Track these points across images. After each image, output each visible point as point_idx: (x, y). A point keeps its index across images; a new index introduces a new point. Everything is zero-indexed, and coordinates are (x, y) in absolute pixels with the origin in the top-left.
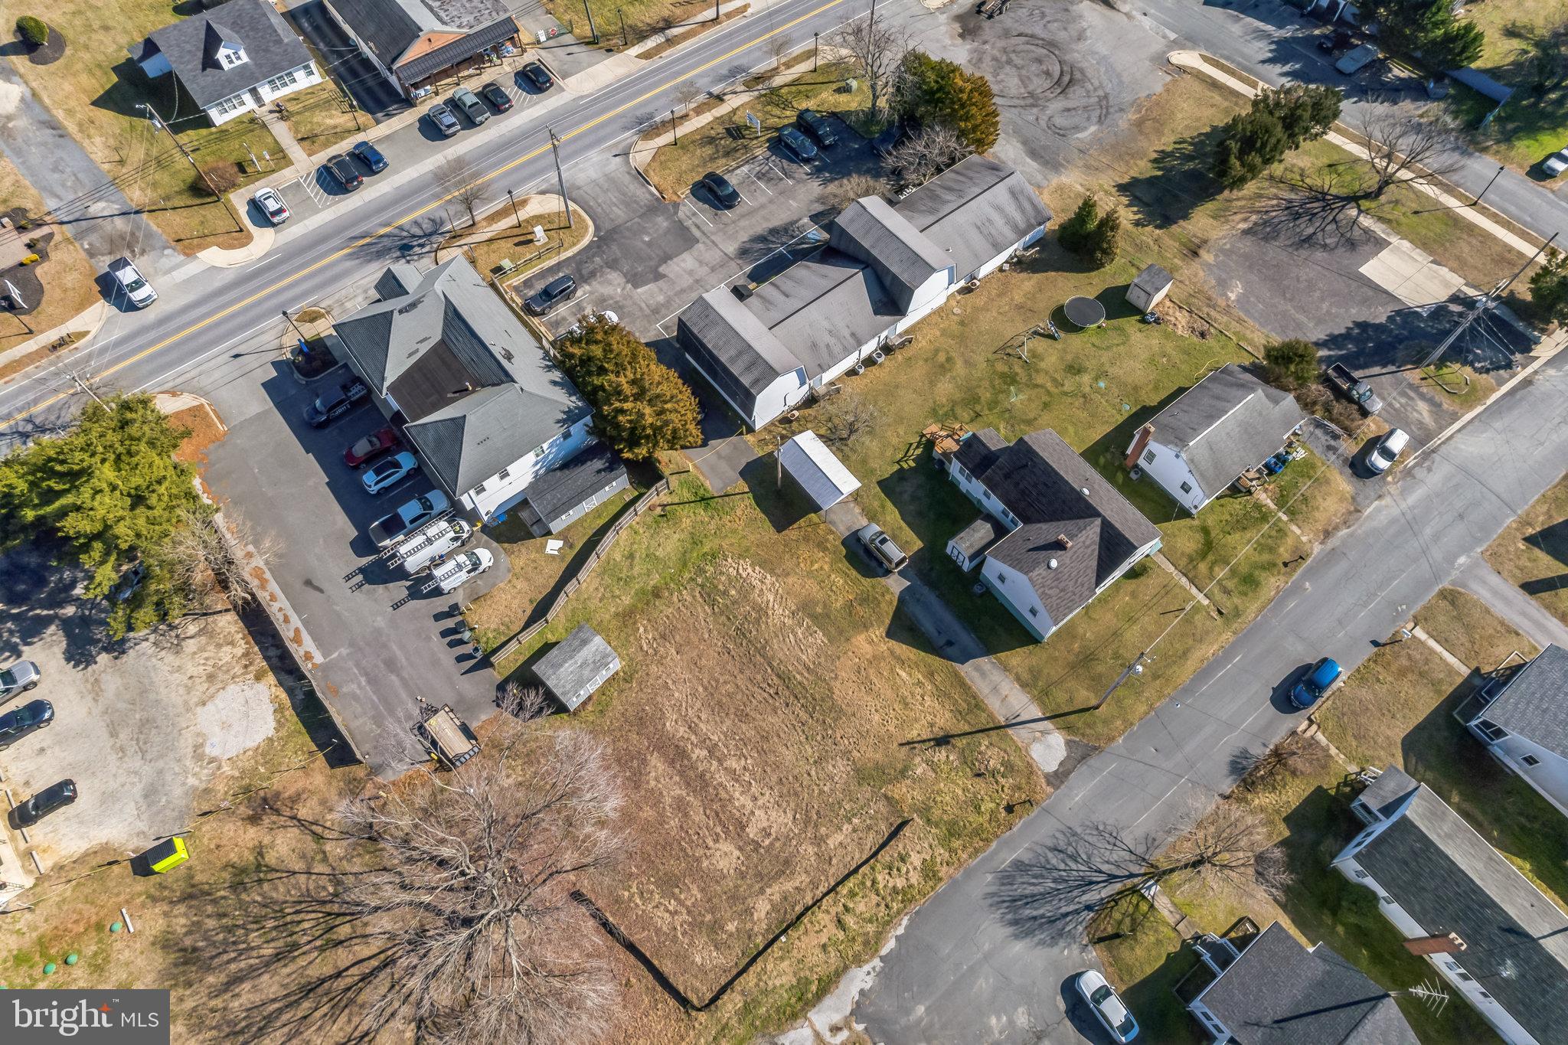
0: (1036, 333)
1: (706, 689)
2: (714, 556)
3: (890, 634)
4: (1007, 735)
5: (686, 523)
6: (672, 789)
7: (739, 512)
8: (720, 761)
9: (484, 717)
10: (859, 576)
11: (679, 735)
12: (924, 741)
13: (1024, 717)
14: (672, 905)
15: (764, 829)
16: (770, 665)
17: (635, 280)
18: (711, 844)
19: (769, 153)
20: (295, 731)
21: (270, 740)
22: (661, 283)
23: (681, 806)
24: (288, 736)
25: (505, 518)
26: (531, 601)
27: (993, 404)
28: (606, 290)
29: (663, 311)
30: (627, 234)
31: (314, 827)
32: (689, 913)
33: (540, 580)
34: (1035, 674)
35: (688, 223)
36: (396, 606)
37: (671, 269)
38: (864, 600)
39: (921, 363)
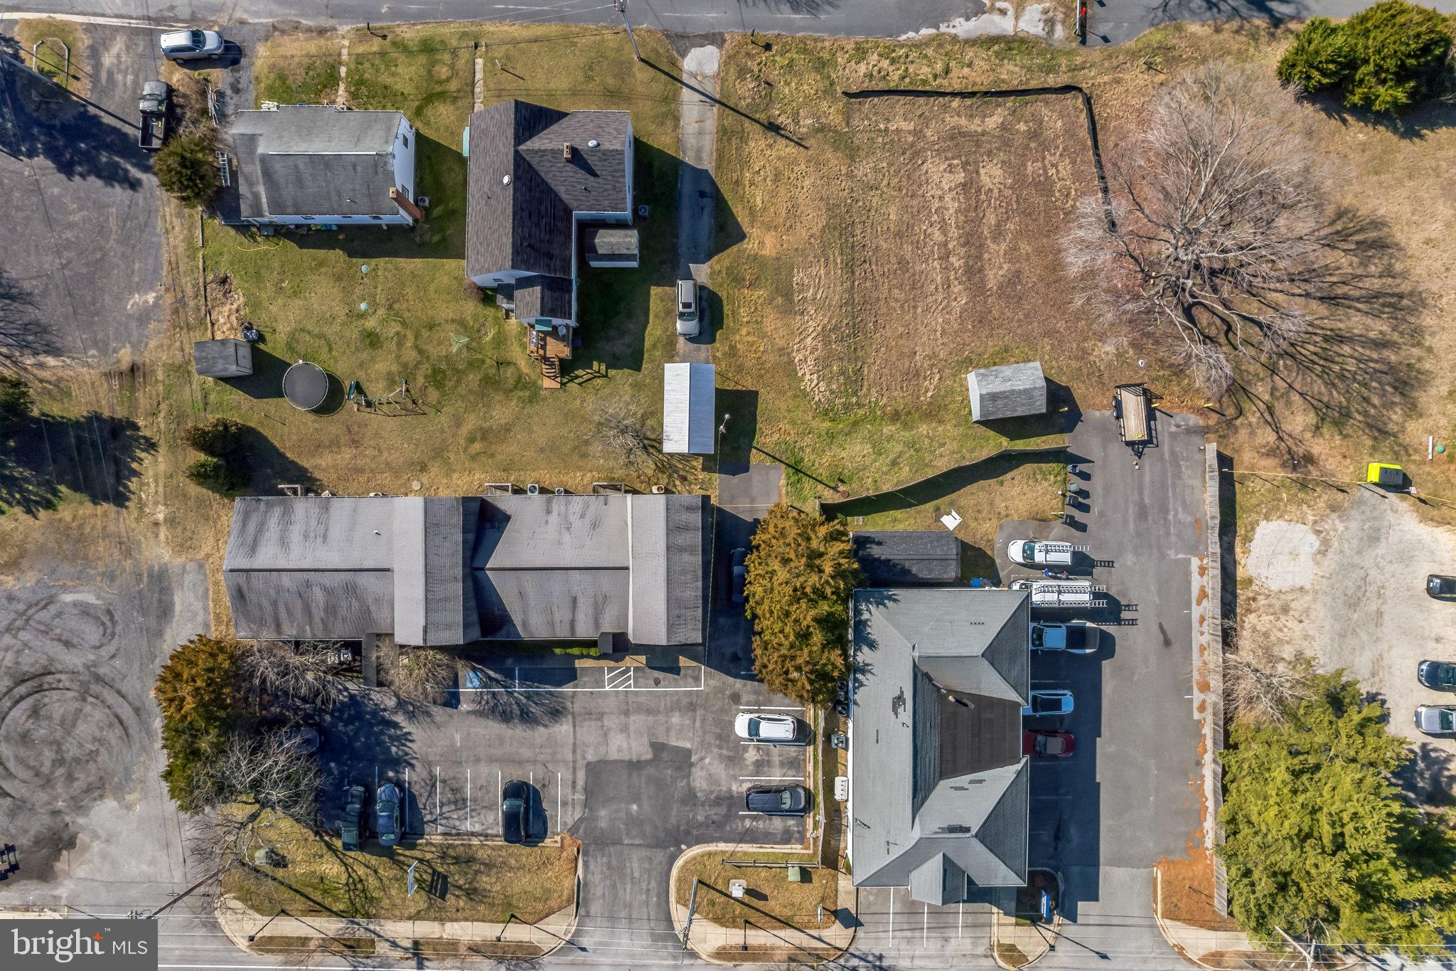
0: (369, 404)
1: (915, 307)
2: (826, 413)
3: (742, 236)
4: (723, 96)
5: (826, 460)
6: (996, 251)
7: (776, 436)
8: (946, 244)
9: (1097, 414)
10: (725, 302)
11: (961, 287)
12: (787, 138)
13: (697, 97)
14: (1052, 171)
15: (950, 172)
16: (852, 287)
17: (683, 761)
18: (996, 191)
19: (427, 829)
20: (1244, 512)
21: (1267, 518)
22: (662, 739)
23: (998, 234)
24: (1251, 511)
25: (974, 581)
26: (1002, 483)
27: (473, 365)
28: (719, 770)
29: (685, 701)
30: (648, 829)
31: (1269, 419)
32: (1044, 158)
33: (983, 496)
34: (661, 119)
35: (579, 796)
36: (1110, 564)
37: (639, 748)
38: (737, 280)
39: (499, 457)
